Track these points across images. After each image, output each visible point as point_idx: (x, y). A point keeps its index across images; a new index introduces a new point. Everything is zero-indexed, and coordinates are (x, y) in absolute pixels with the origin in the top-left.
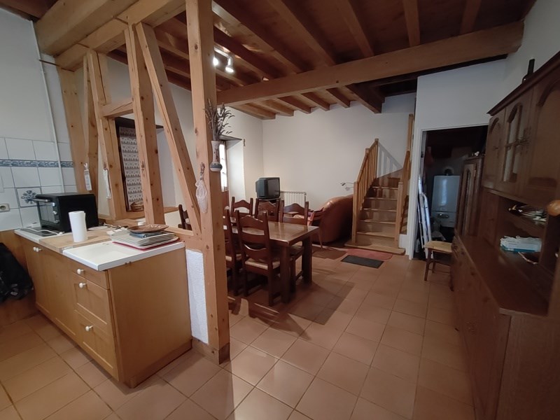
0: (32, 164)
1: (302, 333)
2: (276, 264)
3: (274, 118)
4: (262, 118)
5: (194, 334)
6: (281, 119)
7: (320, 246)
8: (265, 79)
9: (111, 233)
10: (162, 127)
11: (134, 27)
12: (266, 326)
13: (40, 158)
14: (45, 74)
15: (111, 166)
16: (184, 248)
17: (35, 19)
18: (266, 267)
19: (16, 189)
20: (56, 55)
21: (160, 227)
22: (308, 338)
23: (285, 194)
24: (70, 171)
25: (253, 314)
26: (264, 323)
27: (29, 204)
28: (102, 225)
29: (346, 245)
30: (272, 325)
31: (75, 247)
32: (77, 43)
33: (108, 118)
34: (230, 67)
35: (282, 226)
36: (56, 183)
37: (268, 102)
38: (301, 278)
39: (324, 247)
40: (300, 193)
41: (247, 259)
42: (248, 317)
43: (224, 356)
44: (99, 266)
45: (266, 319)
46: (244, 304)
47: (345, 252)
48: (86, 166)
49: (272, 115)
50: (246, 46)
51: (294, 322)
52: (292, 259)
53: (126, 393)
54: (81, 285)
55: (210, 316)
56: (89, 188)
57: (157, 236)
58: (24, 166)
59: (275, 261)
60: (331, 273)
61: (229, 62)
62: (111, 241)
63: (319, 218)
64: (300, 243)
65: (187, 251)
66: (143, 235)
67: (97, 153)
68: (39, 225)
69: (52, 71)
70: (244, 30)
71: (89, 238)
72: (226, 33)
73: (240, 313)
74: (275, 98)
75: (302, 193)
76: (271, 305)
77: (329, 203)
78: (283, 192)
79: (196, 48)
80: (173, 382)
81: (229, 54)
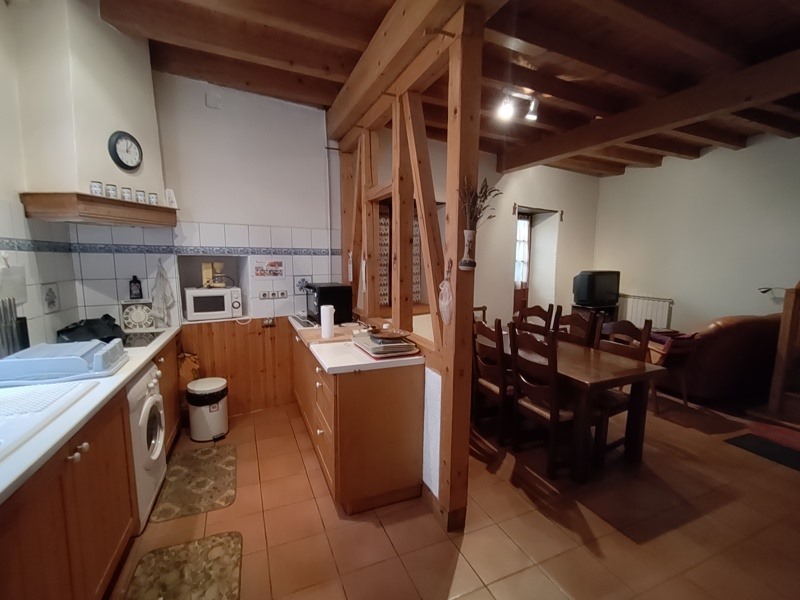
0: (308, 252)
1: (590, 542)
2: (565, 415)
3: (623, 172)
4: (600, 175)
5: (426, 479)
6: (635, 174)
7: (681, 402)
8: (598, 117)
9: (356, 332)
10: (444, 204)
11: (401, 98)
12: (531, 507)
13: (316, 247)
14: (329, 161)
15: (369, 256)
16: (424, 365)
17: (326, 108)
18: (547, 415)
19: (294, 276)
20: (339, 140)
21: (403, 333)
22: (598, 553)
23: (630, 300)
24: (338, 259)
25: (517, 480)
26: (528, 500)
27: (301, 292)
28: (355, 322)
29: (749, 412)
30: (542, 509)
31: (320, 343)
32: (354, 125)
33: (372, 202)
34: (533, 113)
35: (598, 356)
36: (324, 272)
37: (607, 151)
38: (621, 448)
39: (690, 405)
40: (659, 300)
41: (522, 396)
42: (508, 482)
43: (456, 523)
44: (329, 369)
45: (535, 496)
46: (509, 462)
47: (741, 426)
48: (351, 254)
49: (619, 169)
50: (562, 77)
51: (583, 517)
52: (599, 413)
53: (341, 517)
54: (318, 384)
55: (443, 462)
56: (351, 279)
57: (396, 344)
58: (302, 254)
59: (566, 409)
60: (690, 457)
61: (532, 107)
62: (352, 343)
63: (684, 350)
64: (627, 389)
65: (427, 369)
66: (380, 341)
67: (361, 241)
68: (305, 314)
69: (336, 157)
70: (554, 58)
71: (336, 335)
72: (529, 67)
73: (499, 472)
74: (621, 143)
75: (664, 300)
76: (551, 476)
77: (712, 326)
78: (625, 296)
79: (455, 112)
80: (389, 529)
81: (533, 95)
